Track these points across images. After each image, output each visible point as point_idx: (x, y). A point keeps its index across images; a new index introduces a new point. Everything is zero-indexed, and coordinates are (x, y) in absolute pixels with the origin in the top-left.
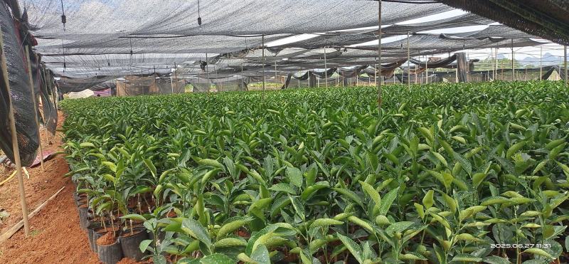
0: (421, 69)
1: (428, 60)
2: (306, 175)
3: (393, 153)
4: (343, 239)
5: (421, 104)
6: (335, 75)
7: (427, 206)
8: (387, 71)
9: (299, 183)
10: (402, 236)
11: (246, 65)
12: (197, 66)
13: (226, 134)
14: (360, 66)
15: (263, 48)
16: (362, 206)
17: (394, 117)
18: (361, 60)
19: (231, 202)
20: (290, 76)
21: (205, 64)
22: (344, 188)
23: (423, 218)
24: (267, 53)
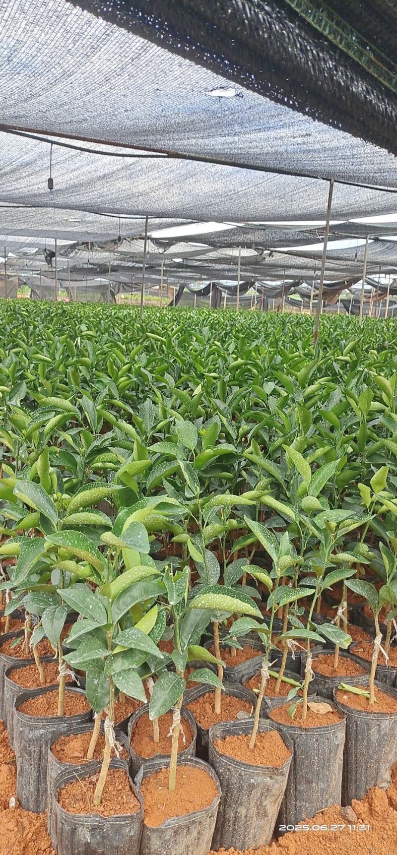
0: (380, 295)
1: (391, 281)
2: (202, 432)
3: (332, 410)
4: (253, 525)
5: (376, 347)
6: (251, 292)
7: (376, 489)
8: (330, 292)
9: (192, 445)
10: (337, 527)
11: (116, 263)
12: (39, 257)
13: (84, 364)
14: (291, 281)
15: (146, 238)
16: (283, 483)
17: (336, 360)
18: (292, 272)
19: (87, 464)
20: (182, 288)
21: (52, 254)
22: (257, 454)
23: (368, 505)
24: (152, 248)
